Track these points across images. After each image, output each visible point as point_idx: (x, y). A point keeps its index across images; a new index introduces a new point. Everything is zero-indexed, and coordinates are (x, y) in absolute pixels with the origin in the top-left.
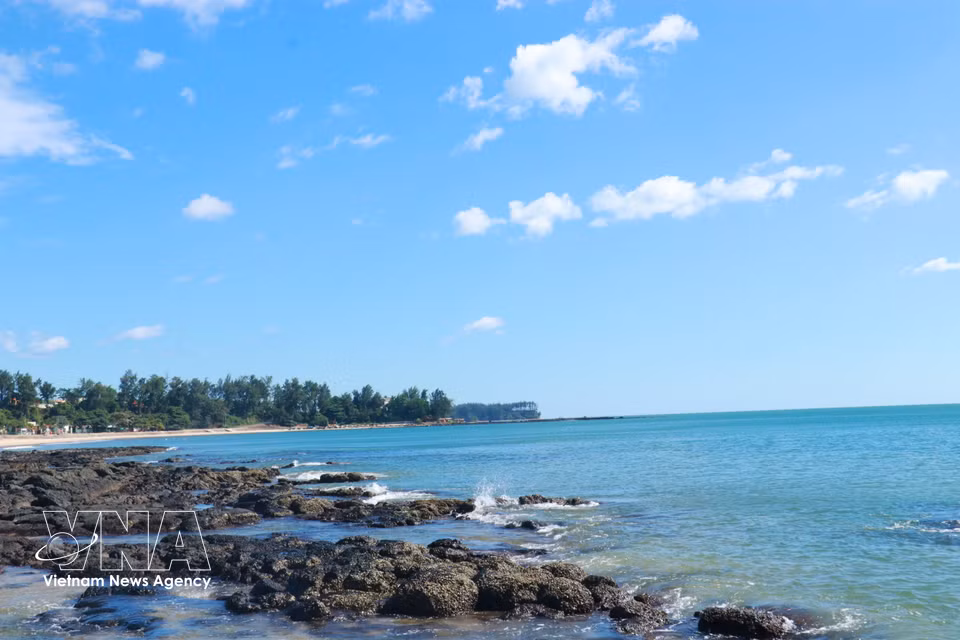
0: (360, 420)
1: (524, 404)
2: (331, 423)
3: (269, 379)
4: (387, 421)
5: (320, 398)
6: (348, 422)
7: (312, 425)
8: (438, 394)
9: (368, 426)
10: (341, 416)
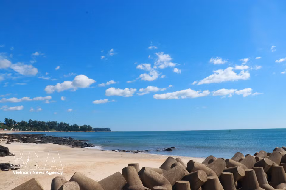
0: (74, 130)
2: (69, 131)
3: (57, 122)
4: (80, 131)
5: (67, 126)
6: (72, 131)
7: (65, 131)
8: (89, 126)
10: (71, 129)
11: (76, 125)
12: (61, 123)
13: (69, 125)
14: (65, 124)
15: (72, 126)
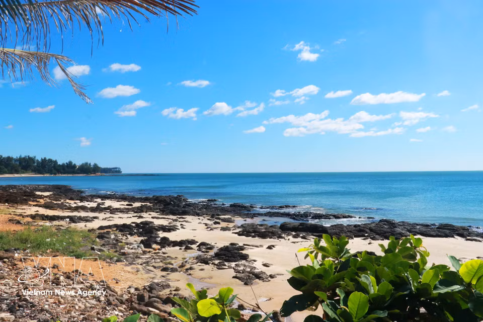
0: (69, 173)
1: (116, 168)
2: (58, 174)
3: (35, 157)
4: (78, 173)
5: (54, 165)
6: (64, 173)
7: (52, 174)
8: (95, 165)
9: (71, 175)
10: (62, 171)
11: (70, 162)
12: (44, 160)
13: (59, 163)
14: (50, 160)
15: (63, 164)
